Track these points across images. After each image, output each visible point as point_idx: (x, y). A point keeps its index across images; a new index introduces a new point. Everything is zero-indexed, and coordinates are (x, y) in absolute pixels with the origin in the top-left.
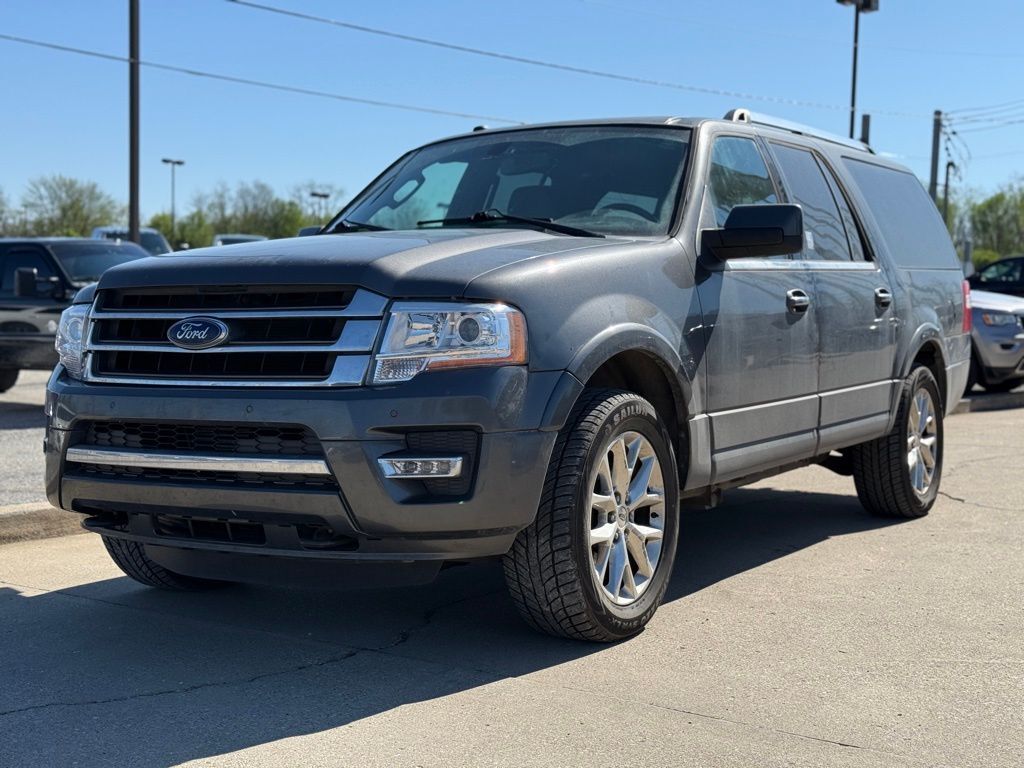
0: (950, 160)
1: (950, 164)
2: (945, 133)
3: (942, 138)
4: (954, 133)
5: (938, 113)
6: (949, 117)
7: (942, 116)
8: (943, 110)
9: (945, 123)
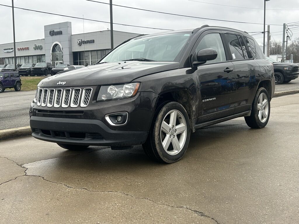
0: (287, 35)
1: (288, 36)
3: (286, 30)
4: (288, 29)
6: (287, 25)
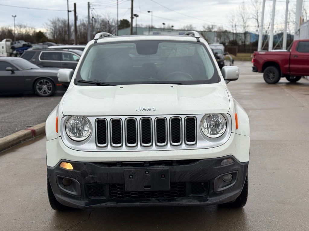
2: (91, 9)
5: (89, 3)
7: (90, 4)
8: (90, 2)
9: (91, 6)
